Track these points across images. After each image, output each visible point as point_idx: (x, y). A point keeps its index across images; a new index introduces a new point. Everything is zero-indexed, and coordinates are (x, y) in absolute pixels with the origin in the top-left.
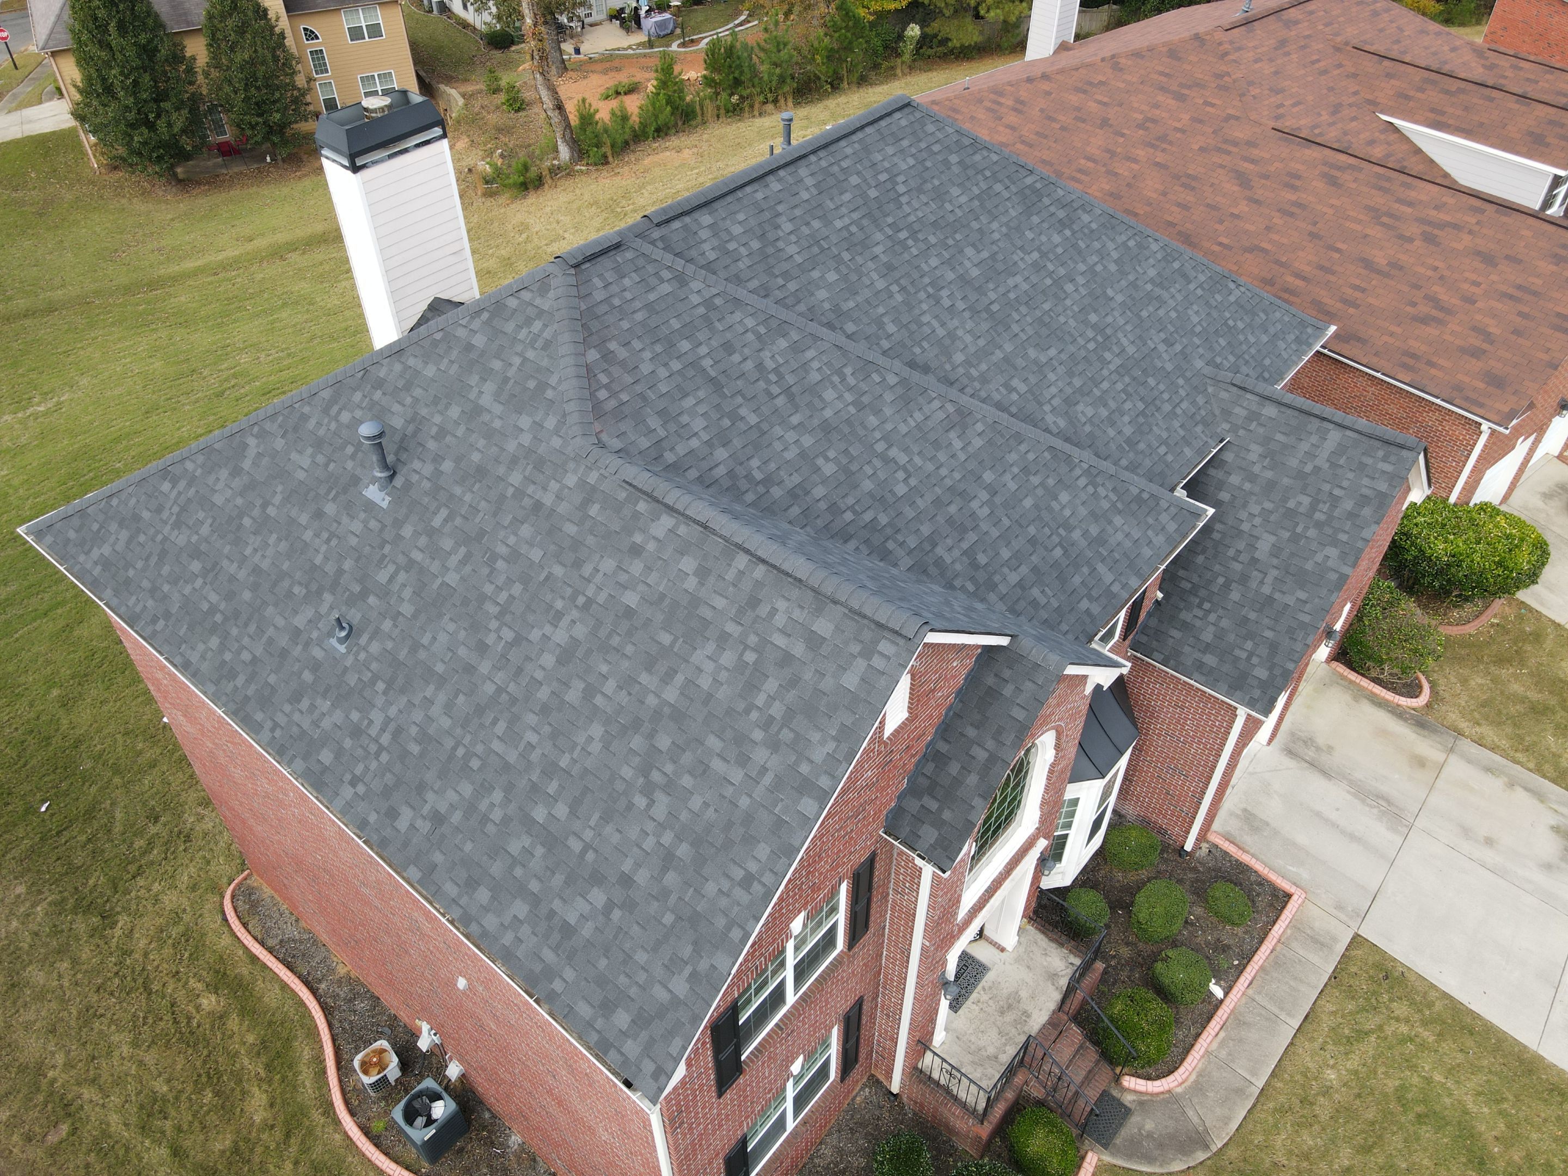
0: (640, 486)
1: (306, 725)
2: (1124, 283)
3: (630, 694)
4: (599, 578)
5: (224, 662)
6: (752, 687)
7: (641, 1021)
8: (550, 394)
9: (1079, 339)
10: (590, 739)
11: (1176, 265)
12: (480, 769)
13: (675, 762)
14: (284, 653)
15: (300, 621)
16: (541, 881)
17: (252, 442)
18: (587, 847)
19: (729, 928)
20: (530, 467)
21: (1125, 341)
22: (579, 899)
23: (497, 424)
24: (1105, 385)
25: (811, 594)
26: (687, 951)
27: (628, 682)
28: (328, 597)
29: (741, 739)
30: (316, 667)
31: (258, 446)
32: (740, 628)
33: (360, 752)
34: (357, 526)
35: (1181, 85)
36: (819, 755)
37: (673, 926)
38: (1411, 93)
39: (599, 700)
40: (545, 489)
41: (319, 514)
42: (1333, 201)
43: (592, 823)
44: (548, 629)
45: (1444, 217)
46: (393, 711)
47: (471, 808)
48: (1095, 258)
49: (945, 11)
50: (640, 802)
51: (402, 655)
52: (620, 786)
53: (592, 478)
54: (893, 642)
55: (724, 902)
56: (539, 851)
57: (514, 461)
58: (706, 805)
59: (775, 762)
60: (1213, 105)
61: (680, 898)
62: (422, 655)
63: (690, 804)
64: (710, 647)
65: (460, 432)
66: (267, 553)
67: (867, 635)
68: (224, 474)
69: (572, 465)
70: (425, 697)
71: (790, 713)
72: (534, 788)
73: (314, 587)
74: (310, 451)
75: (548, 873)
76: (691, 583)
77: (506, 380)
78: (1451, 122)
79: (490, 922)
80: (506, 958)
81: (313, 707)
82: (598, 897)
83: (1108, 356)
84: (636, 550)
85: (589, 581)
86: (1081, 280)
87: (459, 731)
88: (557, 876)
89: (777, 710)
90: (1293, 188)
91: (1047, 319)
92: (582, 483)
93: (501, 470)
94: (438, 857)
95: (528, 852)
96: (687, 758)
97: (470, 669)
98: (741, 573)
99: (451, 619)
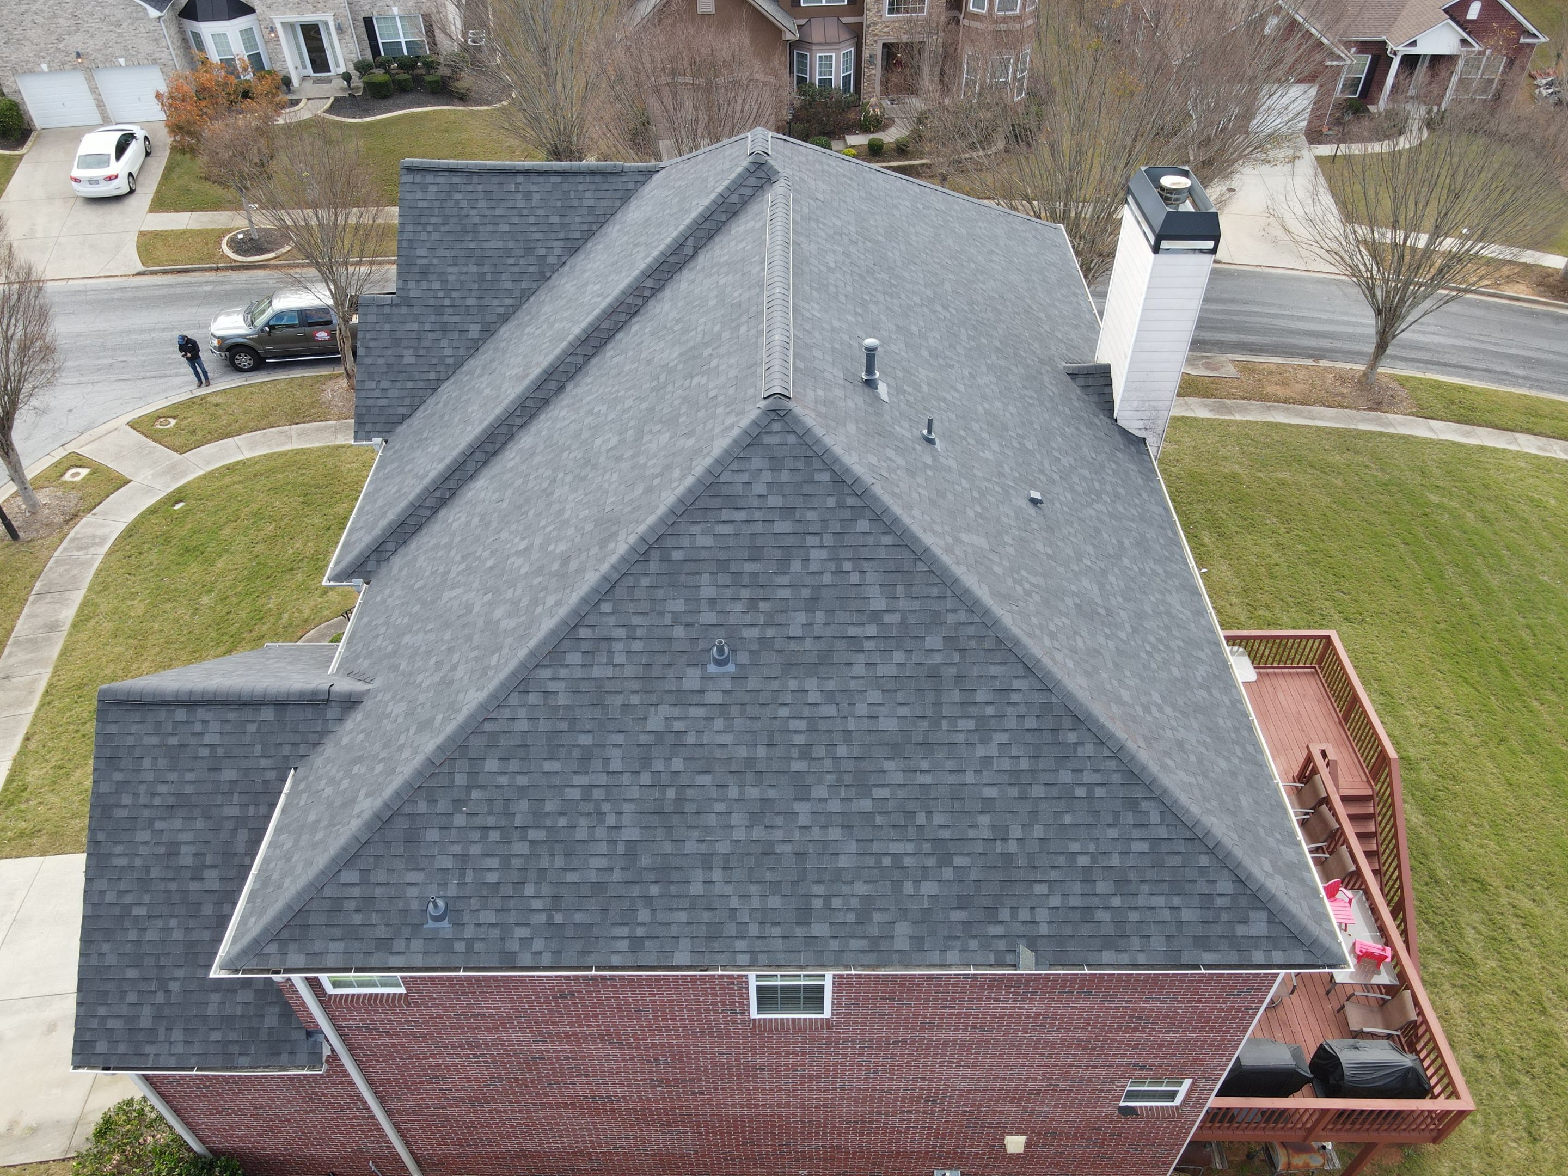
9: (492, 539)
21: (454, 593)
24: (453, 552)
83: (462, 567)
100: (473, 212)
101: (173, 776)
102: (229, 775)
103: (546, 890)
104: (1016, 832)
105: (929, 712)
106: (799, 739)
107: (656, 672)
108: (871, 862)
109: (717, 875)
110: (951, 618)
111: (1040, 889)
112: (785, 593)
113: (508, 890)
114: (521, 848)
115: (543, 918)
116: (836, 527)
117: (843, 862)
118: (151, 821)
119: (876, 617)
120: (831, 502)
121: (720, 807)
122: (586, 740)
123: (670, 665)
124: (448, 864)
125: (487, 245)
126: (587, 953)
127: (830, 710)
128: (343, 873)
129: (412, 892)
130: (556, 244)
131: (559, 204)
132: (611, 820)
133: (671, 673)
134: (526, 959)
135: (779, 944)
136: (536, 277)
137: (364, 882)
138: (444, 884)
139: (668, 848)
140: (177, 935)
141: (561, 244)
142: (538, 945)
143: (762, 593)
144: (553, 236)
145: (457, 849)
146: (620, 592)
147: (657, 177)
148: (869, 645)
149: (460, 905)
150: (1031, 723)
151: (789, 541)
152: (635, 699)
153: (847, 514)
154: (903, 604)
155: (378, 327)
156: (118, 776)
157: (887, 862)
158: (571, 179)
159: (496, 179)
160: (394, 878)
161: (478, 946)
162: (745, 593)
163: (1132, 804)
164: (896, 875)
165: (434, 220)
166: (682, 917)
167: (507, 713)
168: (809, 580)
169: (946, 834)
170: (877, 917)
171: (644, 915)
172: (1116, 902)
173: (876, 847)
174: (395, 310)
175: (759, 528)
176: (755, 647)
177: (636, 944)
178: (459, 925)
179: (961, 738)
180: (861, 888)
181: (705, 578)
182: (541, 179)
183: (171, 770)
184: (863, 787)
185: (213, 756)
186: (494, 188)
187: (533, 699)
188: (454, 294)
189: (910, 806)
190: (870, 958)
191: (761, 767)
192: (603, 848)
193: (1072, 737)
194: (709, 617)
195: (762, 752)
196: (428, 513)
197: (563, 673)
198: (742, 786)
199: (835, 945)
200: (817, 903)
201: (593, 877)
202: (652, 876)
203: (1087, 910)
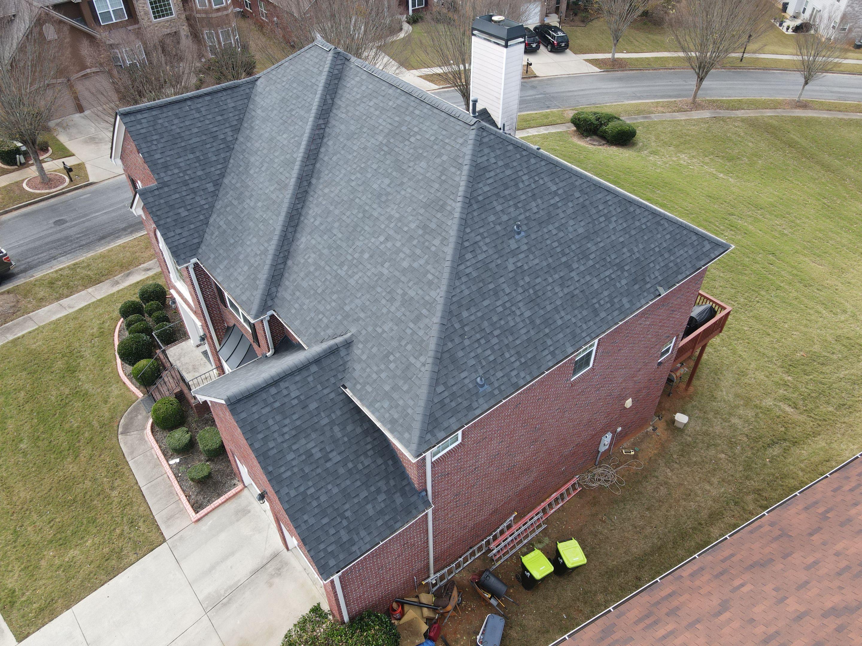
2: (397, 274)
9: (351, 249)
11: (424, 311)
21: (356, 277)
24: (327, 268)
48: (408, 252)
83: (345, 268)
86: (389, 245)
91: (359, 229)
100: (174, 127)
101: (287, 421)
102: (313, 406)
103: (513, 352)
104: (636, 250)
105: (590, 220)
106: (558, 250)
107: (500, 247)
108: (603, 282)
109: (563, 313)
110: (577, 183)
111: (652, 265)
112: (523, 197)
113: (500, 360)
114: (495, 341)
115: (518, 363)
116: (525, 165)
117: (596, 286)
118: (290, 447)
119: (555, 193)
120: (518, 156)
121: (549, 288)
122: (491, 286)
123: (503, 242)
124: (473, 362)
125: (191, 142)
126: (539, 367)
127: (561, 234)
128: (437, 389)
129: (467, 381)
130: (226, 130)
131: (217, 110)
132: (518, 313)
133: (505, 245)
134: (522, 383)
135: (595, 327)
136: (227, 150)
137: (447, 388)
138: (476, 371)
139: (542, 312)
140: (335, 490)
141: (230, 129)
142: (522, 374)
143: (516, 201)
144: (223, 127)
145: (473, 354)
146: (470, 222)
147: (258, 83)
148: (560, 204)
149: (487, 376)
150: (619, 210)
151: (514, 176)
152: (499, 262)
153: (525, 159)
154: (561, 185)
155: (157, 203)
156: (260, 436)
157: (607, 280)
158: (216, 96)
159: (176, 107)
160: (457, 380)
161: (503, 388)
162: (511, 203)
163: (658, 223)
164: (613, 282)
165: (155, 137)
166: (561, 335)
167: (458, 290)
168: (528, 189)
169: (617, 261)
170: (616, 300)
171: (549, 342)
172: (672, 258)
173: (602, 276)
174: (161, 191)
175: (501, 176)
176: (526, 222)
177: (553, 353)
178: (491, 384)
179: (603, 225)
180: (606, 293)
181: (495, 203)
182: (200, 100)
183: (284, 419)
184: (586, 257)
185: (301, 401)
186: (178, 111)
187: (464, 279)
188: (189, 172)
189: (603, 256)
190: (622, 316)
191: (553, 266)
192: (521, 325)
193: (632, 209)
194: (505, 218)
195: (550, 260)
196: (282, 266)
197: (468, 264)
198: (551, 276)
199: (610, 317)
200: (597, 306)
201: (525, 338)
202: (543, 326)
203: (666, 265)
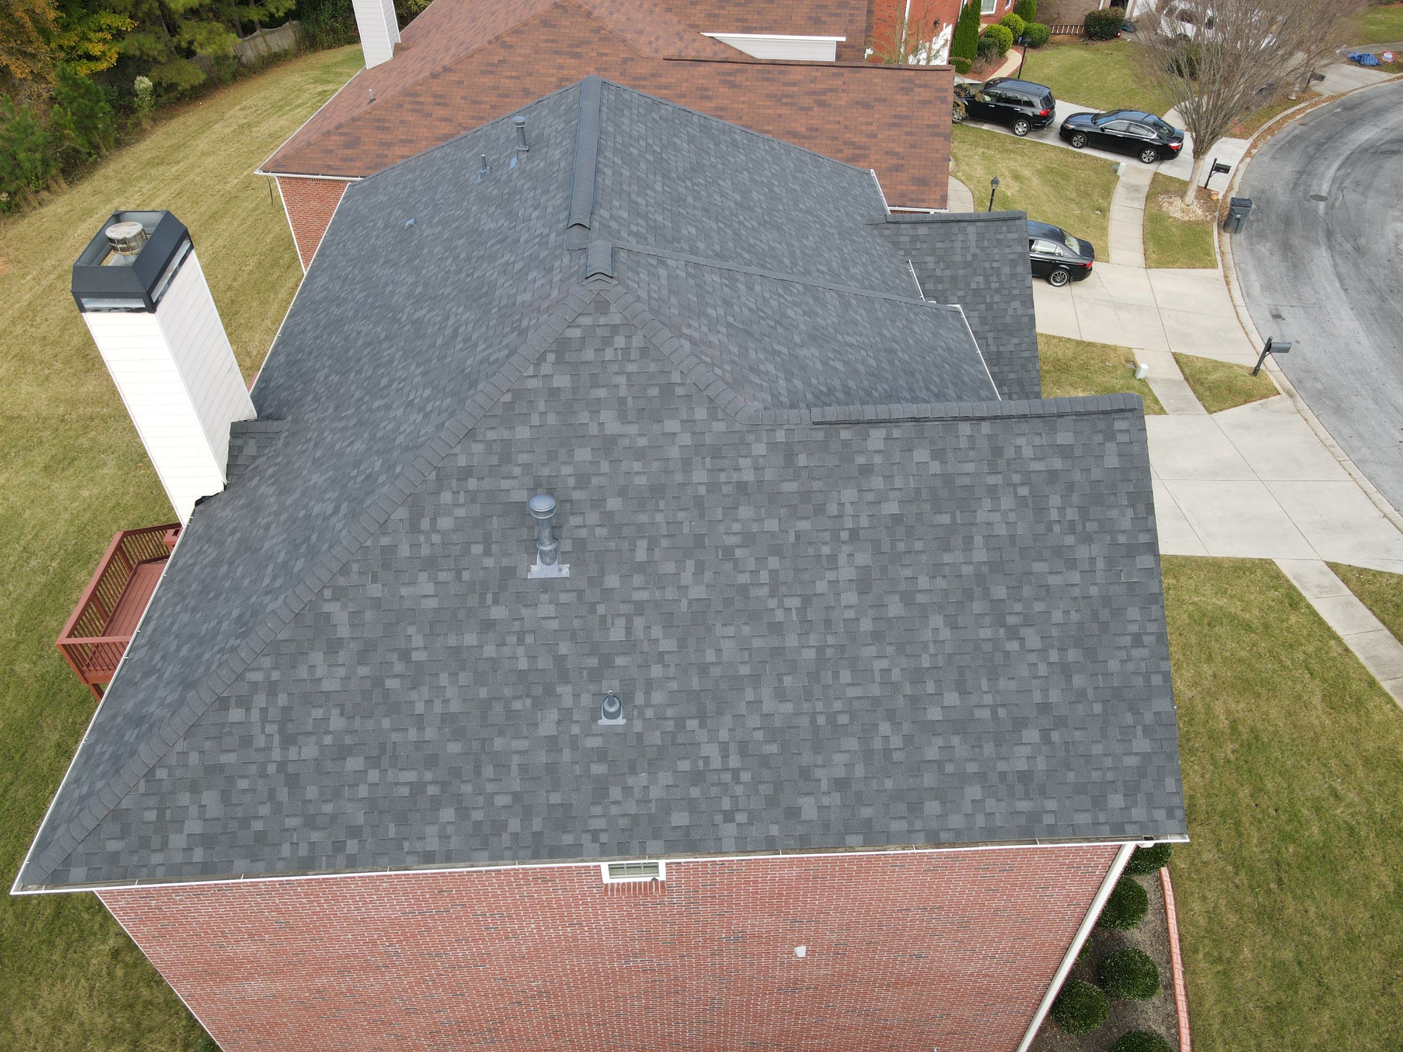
0: (834, 419)
1: (632, 808)
3: (944, 577)
4: (849, 509)
5: (478, 824)
6: (1041, 510)
7: (1131, 792)
8: (680, 391)
10: (936, 630)
12: (852, 720)
13: (1020, 600)
14: (551, 769)
15: (547, 728)
16: (974, 760)
17: (332, 607)
18: (994, 709)
19: (1147, 680)
20: (708, 460)
22: (1016, 748)
23: (642, 442)
25: (1038, 421)
26: (1129, 718)
27: (937, 569)
28: (565, 691)
29: (1058, 551)
30: (601, 755)
31: (344, 607)
32: (1000, 476)
33: (714, 791)
34: (547, 609)
35: (569, 46)
36: (1126, 523)
37: (1105, 710)
38: (717, 12)
39: (920, 598)
40: (737, 469)
41: (487, 625)
42: (743, 99)
43: (985, 688)
44: (830, 575)
45: (821, 86)
46: (724, 735)
47: (867, 754)
49: (160, 58)
50: (1013, 646)
51: (695, 683)
52: (987, 647)
53: (780, 436)
54: (1123, 419)
55: (1130, 667)
56: (956, 740)
57: (687, 464)
58: (1066, 612)
59: (1097, 549)
60: (606, 55)
61: (1095, 688)
62: (716, 671)
63: (1054, 621)
64: (987, 503)
65: (605, 467)
66: (448, 695)
67: (1101, 425)
68: (317, 658)
69: (750, 438)
70: (748, 703)
71: (1083, 511)
72: (914, 700)
73: (538, 690)
74: (423, 576)
75: (977, 750)
76: (935, 467)
77: (622, 401)
78: (754, 25)
79: (956, 821)
80: (991, 835)
81: (627, 790)
82: (1032, 735)
84: (867, 470)
85: (840, 516)
87: (806, 706)
88: (985, 746)
89: (1072, 514)
90: (708, 98)
92: (773, 446)
93: (679, 478)
94: (866, 812)
95: (947, 747)
96: (1027, 591)
97: (777, 652)
98: (971, 437)
99: (723, 625)
